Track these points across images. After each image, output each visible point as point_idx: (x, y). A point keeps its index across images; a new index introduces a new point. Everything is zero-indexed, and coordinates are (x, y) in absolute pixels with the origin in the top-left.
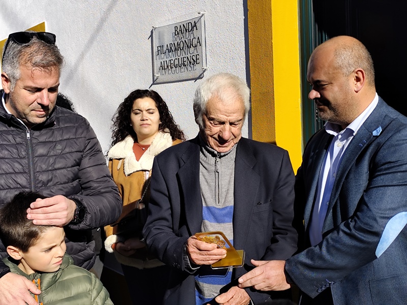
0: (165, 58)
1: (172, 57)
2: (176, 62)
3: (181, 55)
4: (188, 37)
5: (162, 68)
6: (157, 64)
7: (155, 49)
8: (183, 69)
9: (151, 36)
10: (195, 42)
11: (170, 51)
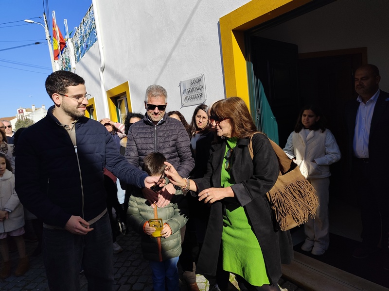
0: (187, 95)
1: (190, 94)
2: (192, 97)
3: (194, 93)
4: (197, 85)
5: (186, 99)
6: (183, 98)
7: (182, 91)
8: (196, 99)
9: (180, 85)
10: (201, 87)
11: (189, 92)
